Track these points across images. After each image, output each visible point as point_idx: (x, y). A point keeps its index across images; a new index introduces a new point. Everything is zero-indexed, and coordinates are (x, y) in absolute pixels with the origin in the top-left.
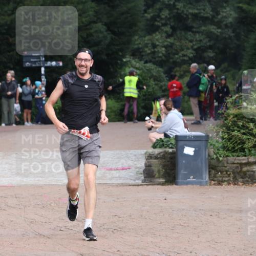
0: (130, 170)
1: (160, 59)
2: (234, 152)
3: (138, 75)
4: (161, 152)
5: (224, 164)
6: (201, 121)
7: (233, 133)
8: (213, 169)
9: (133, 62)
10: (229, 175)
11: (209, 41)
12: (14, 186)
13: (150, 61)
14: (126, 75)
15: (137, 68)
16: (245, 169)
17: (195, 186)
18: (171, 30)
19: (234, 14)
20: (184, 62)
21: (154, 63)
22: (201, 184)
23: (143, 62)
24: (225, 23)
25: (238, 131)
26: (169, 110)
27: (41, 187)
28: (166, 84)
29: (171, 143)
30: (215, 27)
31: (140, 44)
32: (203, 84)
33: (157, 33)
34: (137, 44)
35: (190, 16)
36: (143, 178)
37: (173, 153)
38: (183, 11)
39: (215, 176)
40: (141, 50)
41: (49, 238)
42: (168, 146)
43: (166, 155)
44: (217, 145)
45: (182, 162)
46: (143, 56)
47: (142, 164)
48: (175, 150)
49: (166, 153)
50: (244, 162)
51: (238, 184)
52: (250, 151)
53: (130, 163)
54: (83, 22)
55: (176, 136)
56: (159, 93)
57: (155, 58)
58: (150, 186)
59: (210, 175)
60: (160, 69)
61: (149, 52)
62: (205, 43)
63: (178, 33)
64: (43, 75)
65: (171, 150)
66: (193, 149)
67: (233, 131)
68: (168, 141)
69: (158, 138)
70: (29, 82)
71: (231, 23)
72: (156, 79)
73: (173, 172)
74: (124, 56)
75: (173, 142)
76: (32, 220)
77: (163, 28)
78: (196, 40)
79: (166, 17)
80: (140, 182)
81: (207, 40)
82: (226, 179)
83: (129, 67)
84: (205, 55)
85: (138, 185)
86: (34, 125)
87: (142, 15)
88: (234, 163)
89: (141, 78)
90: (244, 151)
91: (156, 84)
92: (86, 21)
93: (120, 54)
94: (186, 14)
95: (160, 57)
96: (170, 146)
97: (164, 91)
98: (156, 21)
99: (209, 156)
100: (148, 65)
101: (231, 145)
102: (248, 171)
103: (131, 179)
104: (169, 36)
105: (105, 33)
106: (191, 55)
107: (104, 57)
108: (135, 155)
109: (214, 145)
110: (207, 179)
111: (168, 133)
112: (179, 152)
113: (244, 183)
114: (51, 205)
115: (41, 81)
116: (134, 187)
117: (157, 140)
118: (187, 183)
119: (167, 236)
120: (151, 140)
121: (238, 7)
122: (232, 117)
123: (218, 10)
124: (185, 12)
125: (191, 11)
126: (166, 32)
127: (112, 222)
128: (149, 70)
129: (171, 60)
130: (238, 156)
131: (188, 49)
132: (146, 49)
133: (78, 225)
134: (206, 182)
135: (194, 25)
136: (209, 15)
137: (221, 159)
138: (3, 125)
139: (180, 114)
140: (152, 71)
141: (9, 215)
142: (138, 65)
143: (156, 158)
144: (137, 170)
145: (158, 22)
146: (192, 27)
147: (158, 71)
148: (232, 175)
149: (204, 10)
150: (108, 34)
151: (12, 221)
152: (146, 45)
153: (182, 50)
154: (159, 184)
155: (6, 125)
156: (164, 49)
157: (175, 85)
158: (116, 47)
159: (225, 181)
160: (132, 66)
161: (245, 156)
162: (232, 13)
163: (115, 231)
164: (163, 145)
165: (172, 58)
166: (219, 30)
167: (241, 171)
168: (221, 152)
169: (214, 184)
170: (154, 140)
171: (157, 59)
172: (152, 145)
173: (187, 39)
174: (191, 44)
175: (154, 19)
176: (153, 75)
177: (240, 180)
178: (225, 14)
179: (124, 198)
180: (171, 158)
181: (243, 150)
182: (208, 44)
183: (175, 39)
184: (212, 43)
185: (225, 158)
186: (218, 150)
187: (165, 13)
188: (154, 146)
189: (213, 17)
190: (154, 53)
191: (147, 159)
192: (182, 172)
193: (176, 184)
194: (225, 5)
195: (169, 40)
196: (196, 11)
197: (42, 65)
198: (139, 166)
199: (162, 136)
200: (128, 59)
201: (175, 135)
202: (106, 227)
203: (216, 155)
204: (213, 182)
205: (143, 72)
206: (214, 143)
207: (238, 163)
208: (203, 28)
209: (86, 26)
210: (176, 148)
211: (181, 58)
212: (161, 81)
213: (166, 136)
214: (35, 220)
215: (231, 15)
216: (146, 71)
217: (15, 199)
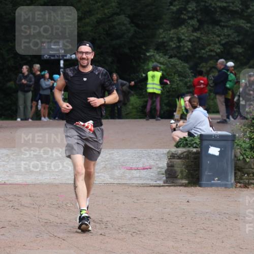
0: (151, 170)
1: (186, 54)
3: (162, 70)
4: (185, 152)
5: (250, 165)
6: (228, 120)
8: (239, 171)
9: (157, 57)
11: (238, 36)
12: (28, 185)
13: (175, 56)
14: (149, 71)
15: (161, 63)
17: (219, 188)
18: (198, 24)
20: (211, 58)
21: (179, 58)
22: (226, 186)
23: (167, 57)
26: (195, 107)
27: (57, 186)
28: (192, 80)
29: (195, 143)
30: (244, 21)
31: (165, 37)
32: (230, 81)
33: (183, 27)
34: (162, 38)
35: (218, 10)
36: (165, 178)
37: (197, 153)
38: (211, 4)
39: (241, 179)
40: (166, 44)
41: (64, 240)
42: (192, 145)
43: (190, 155)
44: (244, 145)
45: (206, 163)
46: (167, 50)
47: (164, 164)
48: (199, 149)
49: (189, 152)
53: (152, 163)
54: (105, 14)
55: (201, 135)
56: (184, 90)
57: (180, 53)
58: (172, 188)
59: (235, 177)
60: (186, 64)
61: (174, 46)
62: (234, 38)
63: (205, 26)
64: (62, 68)
65: (195, 150)
66: (219, 149)
68: (193, 140)
69: (182, 137)
70: (47, 76)
72: (181, 75)
73: (197, 172)
74: (148, 51)
75: (197, 141)
76: (47, 221)
77: (189, 21)
78: (224, 35)
79: (193, 10)
80: (161, 183)
81: (235, 34)
82: (253, 181)
83: (153, 62)
84: (234, 50)
85: (160, 186)
86: (51, 120)
87: (167, 7)
89: (165, 74)
91: (180, 80)
92: (108, 12)
93: (144, 47)
94: (214, 7)
95: (186, 52)
96: (195, 145)
97: (188, 88)
98: (183, 14)
99: (235, 156)
100: (173, 60)
103: (152, 180)
104: (195, 30)
105: (128, 26)
106: (219, 50)
107: (127, 51)
108: (157, 154)
109: (241, 145)
110: (233, 181)
111: (193, 132)
112: (203, 153)
114: (67, 206)
115: (60, 74)
116: (156, 188)
117: (181, 139)
118: (212, 185)
119: (189, 240)
120: (174, 139)
123: (248, 3)
124: (213, 5)
125: (219, 4)
126: (193, 26)
127: (131, 224)
128: (174, 66)
129: (197, 55)
131: (216, 44)
132: (171, 43)
133: (96, 226)
134: (232, 184)
135: (223, 19)
136: (238, 8)
137: (248, 160)
138: (19, 120)
139: (206, 112)
140: (177, 66)
141: (22, 214)
142: (162, 60)
143: (179, 158)
144: (159, 170)
145: (185, 15)
146: (221, 21)
147: (184, 67)
149: (233, 3)
150: (132, 26)
151: (26, 221)
152: (171, 39)
153: (209, 45)
154: (182, 185)
155: (22, 120)
156: (189, 43)
157: (202, 82)
158: (140, 41)
159: (252, 183)
160: (156, 61)
163: (134, 234)
164: (187, 144)
165: (199, 53)
166: (249, 25)
168: (248, 153)
169: (240, 187)
170: (178, 139)
171: (182, 54)
172: (175, 144)
173: (215, 33)
174: (219, 39)
175: (180, 11)
176: (178, 70)
179: (145, 199)
180: (195, 158)
182: (237, 39)
183: (201, 33)
184: (240, 38)
185: (252, 160)
186: (245, 150)
187: (192, 6)
188: (177, 146)
189: (243, 11)
190: (179, 47)
191: (169, 159)
192: (206, 173)
193: (200, 186)
195: (195, 34)
196: (225, 4)
197: (61, 58)
198: (161, 165)
199: (186, 135)
200: (152, 54)
201: (199, 133)
202: (124, 229)
203: (243, 156)
204: (239, 185)
205: (168, 67)
206: (240, 143)
208: (232, 22)
209: (109, 18)
210: (201, 148)
211: (208, 53)
212: (185, 77)
213: (190, 134)
214: (50, 220)
216: (170, 66)
217: (30, 198)
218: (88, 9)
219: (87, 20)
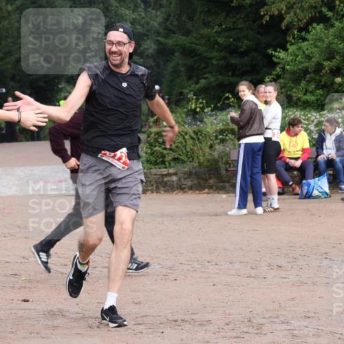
2: (156, 165)
7: (155, 149)
10: (152, 185)
16: (166, 179)
19: (154, 47)
24: (146, 54)
25: (160, 147)
30: (138, 58)
50: (165, 173)
51: (160, 193)
52: (170, 163)
67: (155, 146)
71: (151, 54)
74: (59, 83)
82: (150, 188)
88: (156, 175)
90: (165, 164)
93: (56, 81)
101: (154, 159)
102: (169, 181)
107: (42, 84)
113: (166, 191)
121: (157, 40)
122: (153, 134)
130: (160, 168)
148: (155, 185)
159: (149, 190)
161: (166, 168)
162: (152, 45)
167: (162, 181)
177: (162, 189)
178: (146, 46)
181: (163, 162)
185: (149, 171)
194: (145, 38)
200: (63, 86)
207: (160, 175)
215: (151, 46)
218: (7, 51)
219: (7, 60)
